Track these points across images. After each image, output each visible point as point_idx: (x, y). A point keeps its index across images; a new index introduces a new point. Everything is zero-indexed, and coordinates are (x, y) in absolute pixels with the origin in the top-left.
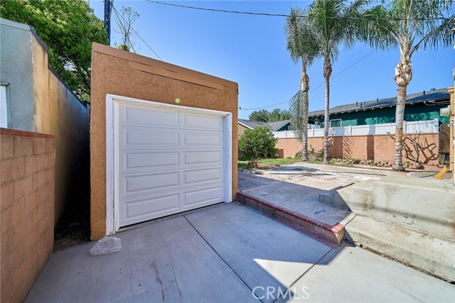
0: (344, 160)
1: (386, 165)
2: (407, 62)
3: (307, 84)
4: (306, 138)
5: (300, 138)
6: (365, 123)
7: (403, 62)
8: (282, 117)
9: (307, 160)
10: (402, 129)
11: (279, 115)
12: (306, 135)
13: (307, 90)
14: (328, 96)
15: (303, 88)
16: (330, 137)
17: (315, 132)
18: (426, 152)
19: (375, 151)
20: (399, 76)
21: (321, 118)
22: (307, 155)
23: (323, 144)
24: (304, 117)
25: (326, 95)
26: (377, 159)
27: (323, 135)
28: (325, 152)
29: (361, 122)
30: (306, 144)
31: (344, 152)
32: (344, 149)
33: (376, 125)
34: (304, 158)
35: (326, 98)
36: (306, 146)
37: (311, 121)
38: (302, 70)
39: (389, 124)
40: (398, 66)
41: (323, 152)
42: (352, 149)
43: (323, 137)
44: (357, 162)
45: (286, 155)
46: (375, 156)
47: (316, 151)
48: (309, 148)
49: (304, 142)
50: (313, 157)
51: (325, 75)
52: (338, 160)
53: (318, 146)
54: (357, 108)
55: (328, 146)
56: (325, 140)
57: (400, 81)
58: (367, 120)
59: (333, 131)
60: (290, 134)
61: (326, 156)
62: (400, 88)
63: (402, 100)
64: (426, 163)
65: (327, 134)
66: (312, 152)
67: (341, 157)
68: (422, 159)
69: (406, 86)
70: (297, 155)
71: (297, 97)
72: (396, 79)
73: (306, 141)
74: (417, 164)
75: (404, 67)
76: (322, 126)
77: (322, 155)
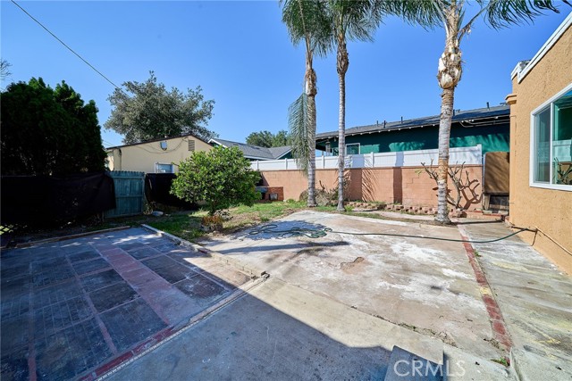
0: (364, 204)
1: (419, 211)
2: (456, 50)
3: (314, 84)
4: (314, 171)
5: (305, 170)
6: (389, 150)
7: (451, 50)
8: (288, 142)
9: (315, 206)
10: (447, 157)
11: (286, 140)
12: (313, 167)
13: (313, 93)
14: (344, 105)
15: (307, 90)
16: (346, 170)
17: (326, 162)
18: (467, 191)
19: (404, 190)
20: (445, 71)
21: (333, 141)
22: (314, 197)
23: (337, 179)
24: (310, 136)
25: (341, 102)
26: (407, 202)
27: (337, 167)
28: (340, 192)
29: (384, 149)
30: (314, 179)
31: (365, 192)
32: (363, 188)
33: (405, 152)
34: (310, 202)
35: (341, 107)
36: (313, 183)
37: (321, 145)
38: (307, 61)
39: (420, 151)
40: (443, 56)
41: (337, 192)
42: (375, 186)
43: (336, 170)
44: (382, 207)
45: (287, 197)
46: (404, 197)
47: (327, 191)
48: (318, 186)
49: (311, 177)
50: (323, 201)
51: (338, 70)
52: (357, 204)
53: (331, 183)
54: (380, 129)
55: (343, 184)
56: (340, 174)
57: (447, 80)
58: (392, 146)
59: (350, 161)
60: (292, 164)
61: (341, 199)
62: (445, 91)
63: (448, 111)
64: (467, 207)
65: (342, 164)
66: (323, 192)
67: (360, 200)
68: (463, 203)
69: (453, 89)
70: (301, 196)
71: (299, 105)
72: (440, 78)
73: (314, 175)
74: (459, 209)
75: (453, 56)
76: (336, 153)
77: (335, 197)
